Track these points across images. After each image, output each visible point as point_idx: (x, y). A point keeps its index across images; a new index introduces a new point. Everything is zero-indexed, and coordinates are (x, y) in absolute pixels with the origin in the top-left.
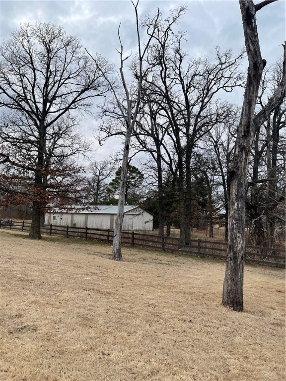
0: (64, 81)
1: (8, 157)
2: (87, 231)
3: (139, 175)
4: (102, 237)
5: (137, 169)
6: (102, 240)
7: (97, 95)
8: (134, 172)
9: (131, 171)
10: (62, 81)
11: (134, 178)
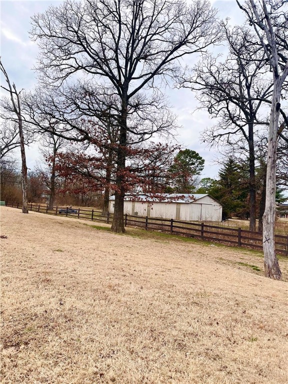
0: (151, 38)
1: (87, 134)
2: (172, 223)
3: (199, 161)
4: (192, 232)
5: (198, 154)
6: (193, 236)
7: (195, 51)
8: (194, 157)
9: (190, 156)
10: (148, 37)
11: (193, 164)
